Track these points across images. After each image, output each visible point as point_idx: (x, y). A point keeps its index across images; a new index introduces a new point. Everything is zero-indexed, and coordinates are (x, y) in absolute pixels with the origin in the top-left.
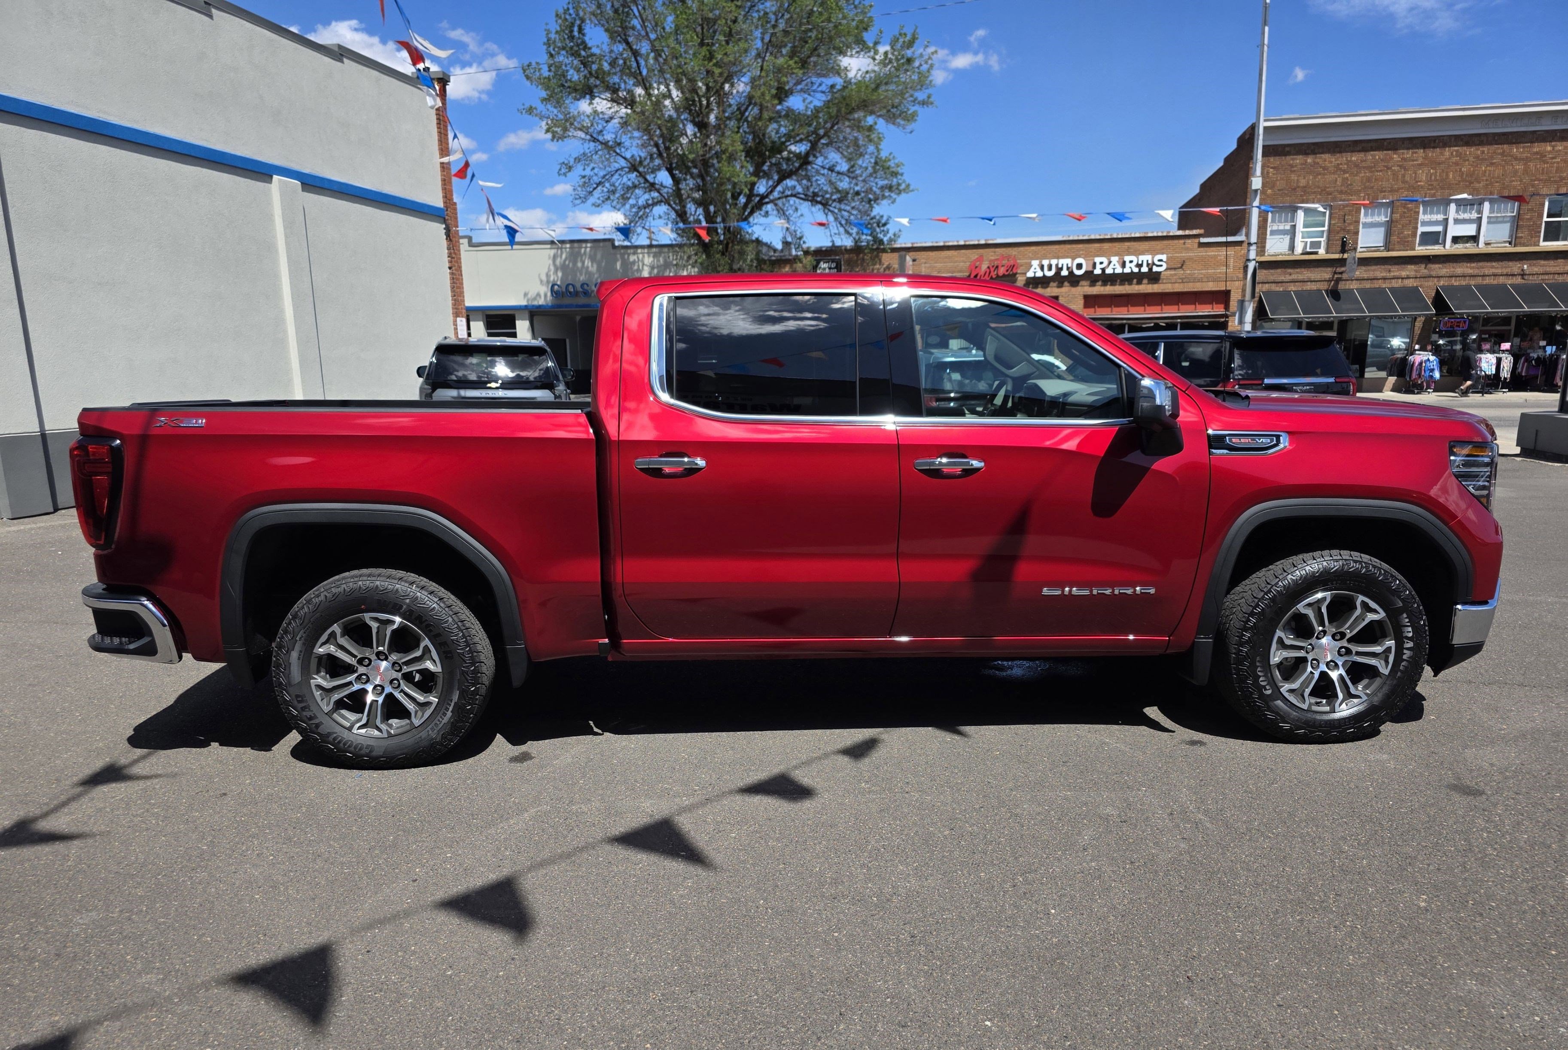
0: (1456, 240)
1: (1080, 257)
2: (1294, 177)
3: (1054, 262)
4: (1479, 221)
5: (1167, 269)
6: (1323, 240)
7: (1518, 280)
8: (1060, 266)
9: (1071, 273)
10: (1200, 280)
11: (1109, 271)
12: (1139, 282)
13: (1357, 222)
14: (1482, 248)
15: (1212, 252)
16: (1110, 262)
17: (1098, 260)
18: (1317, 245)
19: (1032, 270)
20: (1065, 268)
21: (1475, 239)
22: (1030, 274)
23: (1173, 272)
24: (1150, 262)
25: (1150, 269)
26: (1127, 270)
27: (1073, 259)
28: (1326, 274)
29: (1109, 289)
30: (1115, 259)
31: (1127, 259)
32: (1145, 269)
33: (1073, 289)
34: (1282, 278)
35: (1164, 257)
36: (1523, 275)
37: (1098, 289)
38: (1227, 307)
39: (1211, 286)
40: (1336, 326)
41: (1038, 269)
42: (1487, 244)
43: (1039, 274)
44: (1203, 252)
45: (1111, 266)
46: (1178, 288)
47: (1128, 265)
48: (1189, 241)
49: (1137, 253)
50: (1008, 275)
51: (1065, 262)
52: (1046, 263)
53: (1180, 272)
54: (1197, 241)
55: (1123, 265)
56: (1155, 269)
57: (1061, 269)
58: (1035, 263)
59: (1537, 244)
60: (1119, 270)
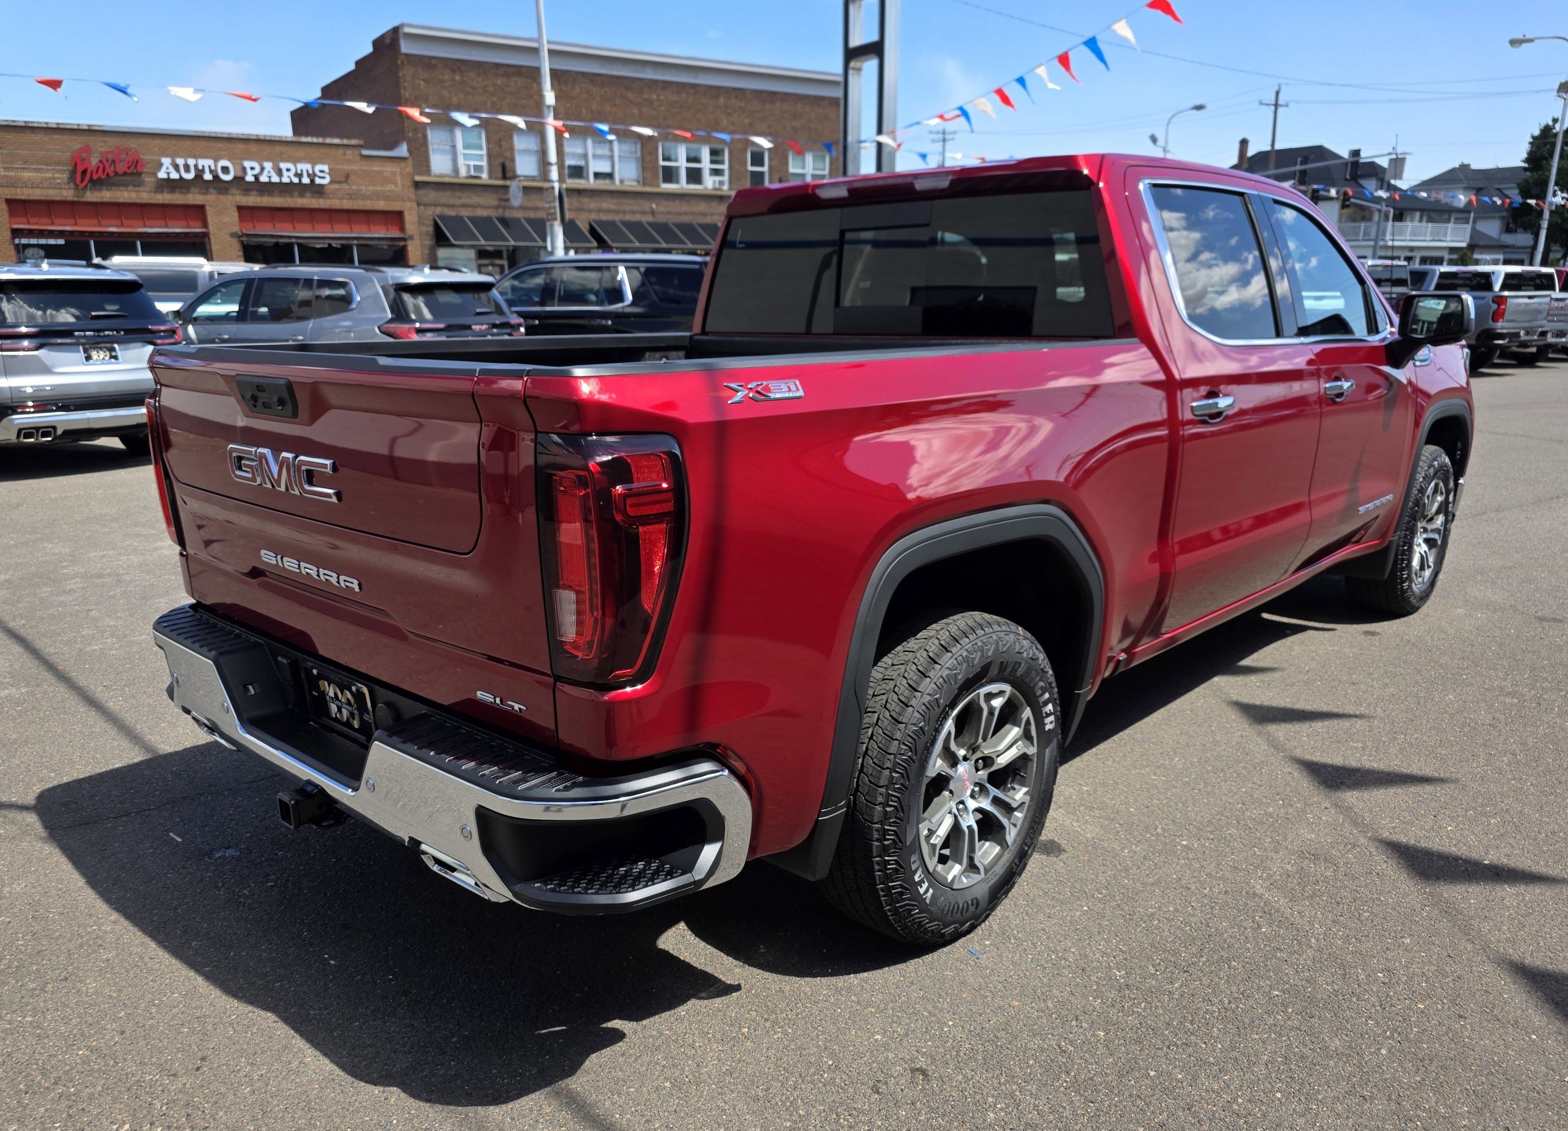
0: (597, 175)
1: (222, 158)
2: (445, 93)
3: (191, 162)
4: (612, 157)
5: (331, 182)
6: (484, 163)
7: (650, 218)
8: (200, 167)
9: (216, 177)
10: (369, 197)
11: (264, 179)
12: (302, 195)
13: (512, 148)
14: (617, 185)
15: (376, 167)
16: (263, 169)
17: (247, 164)
18: (478, 168)
19: (164, 169)
20: (207, 170)
21: (610, 176)
22: (162, 175)
23: (337, 186)
24: (311, 172)
25: (312, 181)
26: (285, 180)
27: (216, 161)
28: (491, 200)
29: (266, 201)
30: (268, 165)
31: (283, 166)
32: (306, 180)
33: (222, 197)
34: (452, 201)
35: (325, 168)
36: (653, 213)
37: (252, 200)
38: (402, 228)
39: (381, 205)
40: (505, 255)
41: (172, 169)
42: (622, 182)
43: (174, 176)
44: (364, 166)
45: (265, 173)
46: (347, 205)
47: (285, 173)
48: (349, 152)
49: (295, 161)
50: (131, 174)
51: (206, 163)
52: (180, 162)
53: (345, 186)
54: (357, 152)
55: (280, 173)
56: (318, 181)
57: (203, 171)
58: (166, 161)
59: (658, 186)
60: (275, 179)
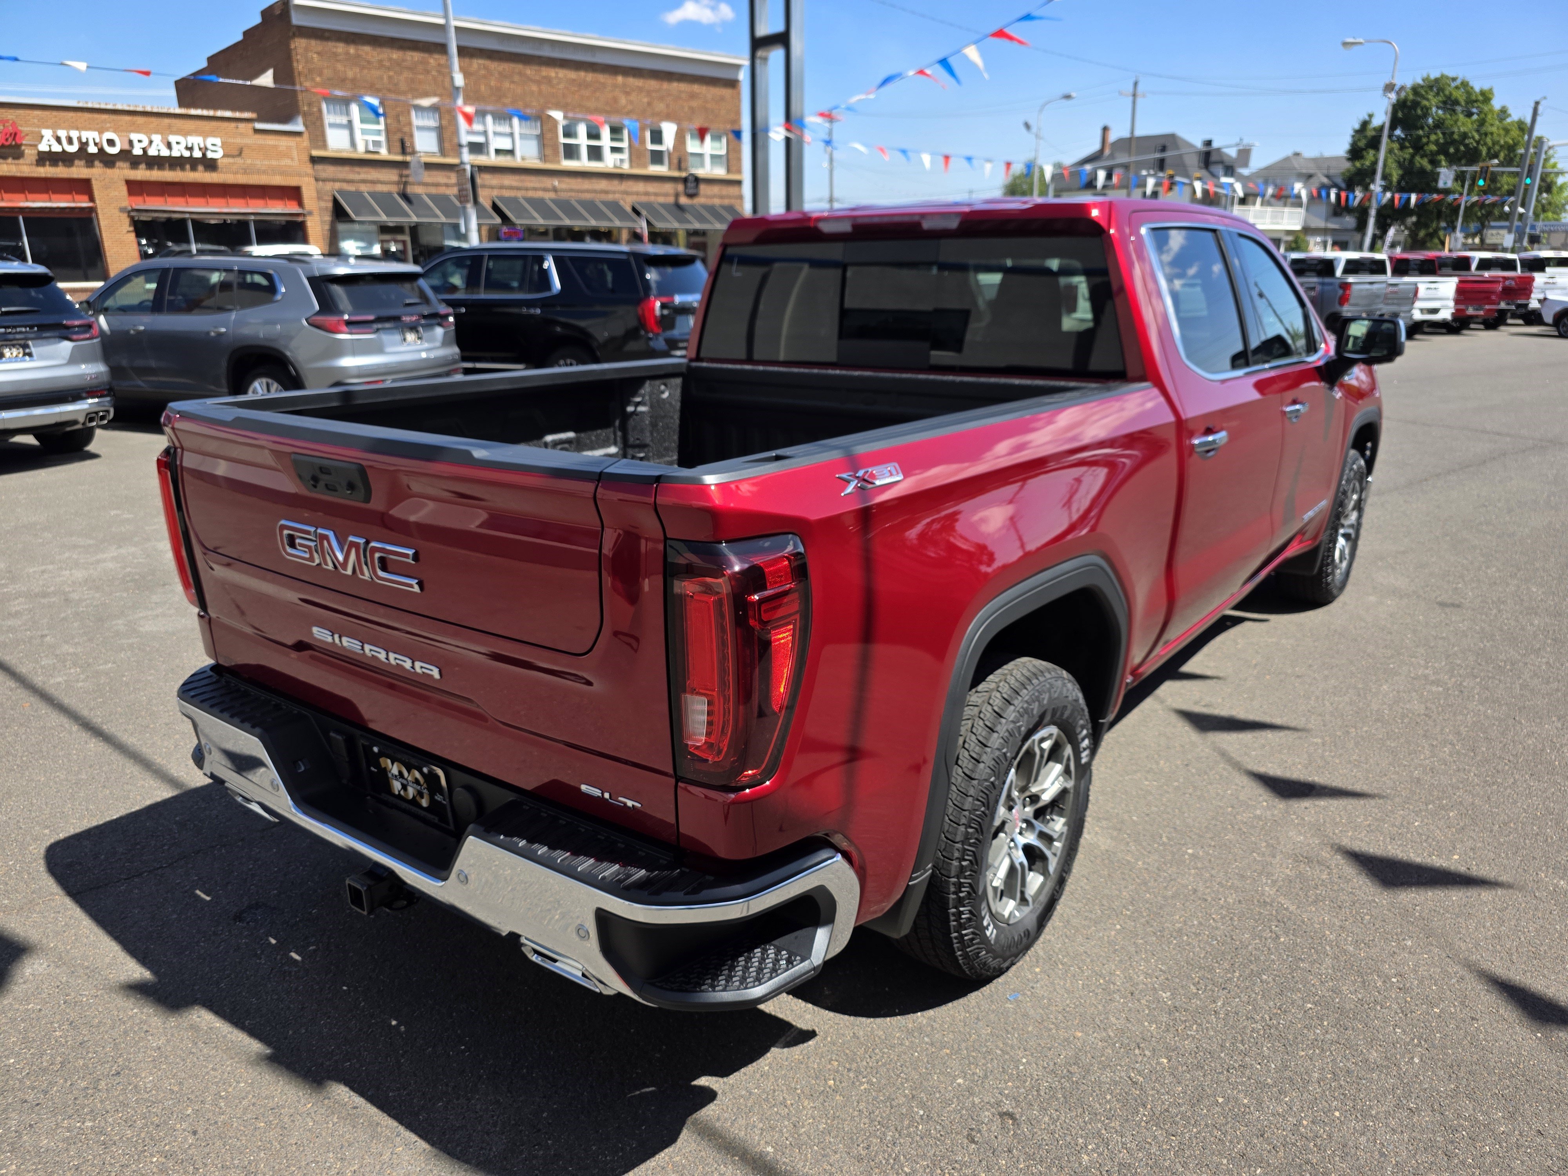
0: (498, 151)
1: (107, 130)
2: (339, 66)
3: (74, 134)
4: (512, 135)
5: (224, 156)
6: (382, 138)
7: (552, 195)
8: (84, 140)
9: (101, 150)
10: (264, 172)
11: (152, 152)
12: (194, 168)
13: (410, 124)
14: (517, 161)
15: (271, 140)
16: (151, 142)
17: (134, 137)
18: (377, 143)
19: (45, 141)
20: (91, 143)
21: (511, 152)
22: (43, 147)
23: (231, 160)
24: (202, 146)
25: (204, 155)
26: (176, 153)
27: (101, 133)
28: (392, 175)
29: (156, 175)
30: (157, 138)
31: (173, 139)
32: (197, 154)
33: (109, 171)
34: (351, 176)
35: (218, 141)
36: (555, 190)
37: (142, 174)
38: (301, 204)
39: (277, 180)
40: (407, 230)
41: (54, 142)
42: (523, 159)
43: (56, 148)
44: (260, 139)
45: (154, 145)
46: (242, 179)
47: (174, 145)
48: (242, 125)
49: (185, 134)
50: (10, 146)
51: (89, 135)
52: (62, 134)
53: (239, 160)
54: (250, 125)
55: (169, 146)
56: (210, 155)
57: (87, 143)
58: (47, 133)
59: (559, 162)
60: (165, 153)
